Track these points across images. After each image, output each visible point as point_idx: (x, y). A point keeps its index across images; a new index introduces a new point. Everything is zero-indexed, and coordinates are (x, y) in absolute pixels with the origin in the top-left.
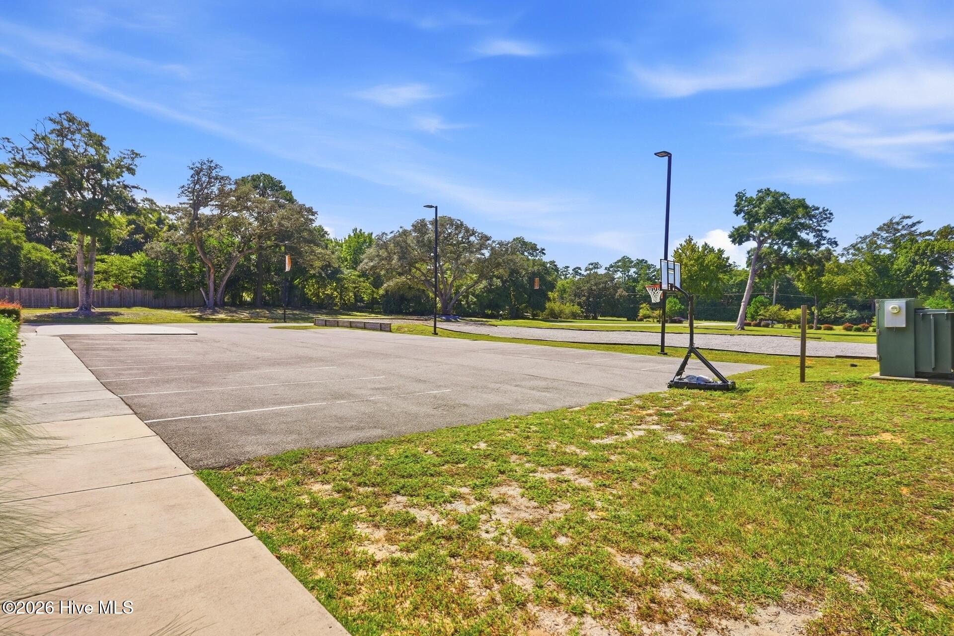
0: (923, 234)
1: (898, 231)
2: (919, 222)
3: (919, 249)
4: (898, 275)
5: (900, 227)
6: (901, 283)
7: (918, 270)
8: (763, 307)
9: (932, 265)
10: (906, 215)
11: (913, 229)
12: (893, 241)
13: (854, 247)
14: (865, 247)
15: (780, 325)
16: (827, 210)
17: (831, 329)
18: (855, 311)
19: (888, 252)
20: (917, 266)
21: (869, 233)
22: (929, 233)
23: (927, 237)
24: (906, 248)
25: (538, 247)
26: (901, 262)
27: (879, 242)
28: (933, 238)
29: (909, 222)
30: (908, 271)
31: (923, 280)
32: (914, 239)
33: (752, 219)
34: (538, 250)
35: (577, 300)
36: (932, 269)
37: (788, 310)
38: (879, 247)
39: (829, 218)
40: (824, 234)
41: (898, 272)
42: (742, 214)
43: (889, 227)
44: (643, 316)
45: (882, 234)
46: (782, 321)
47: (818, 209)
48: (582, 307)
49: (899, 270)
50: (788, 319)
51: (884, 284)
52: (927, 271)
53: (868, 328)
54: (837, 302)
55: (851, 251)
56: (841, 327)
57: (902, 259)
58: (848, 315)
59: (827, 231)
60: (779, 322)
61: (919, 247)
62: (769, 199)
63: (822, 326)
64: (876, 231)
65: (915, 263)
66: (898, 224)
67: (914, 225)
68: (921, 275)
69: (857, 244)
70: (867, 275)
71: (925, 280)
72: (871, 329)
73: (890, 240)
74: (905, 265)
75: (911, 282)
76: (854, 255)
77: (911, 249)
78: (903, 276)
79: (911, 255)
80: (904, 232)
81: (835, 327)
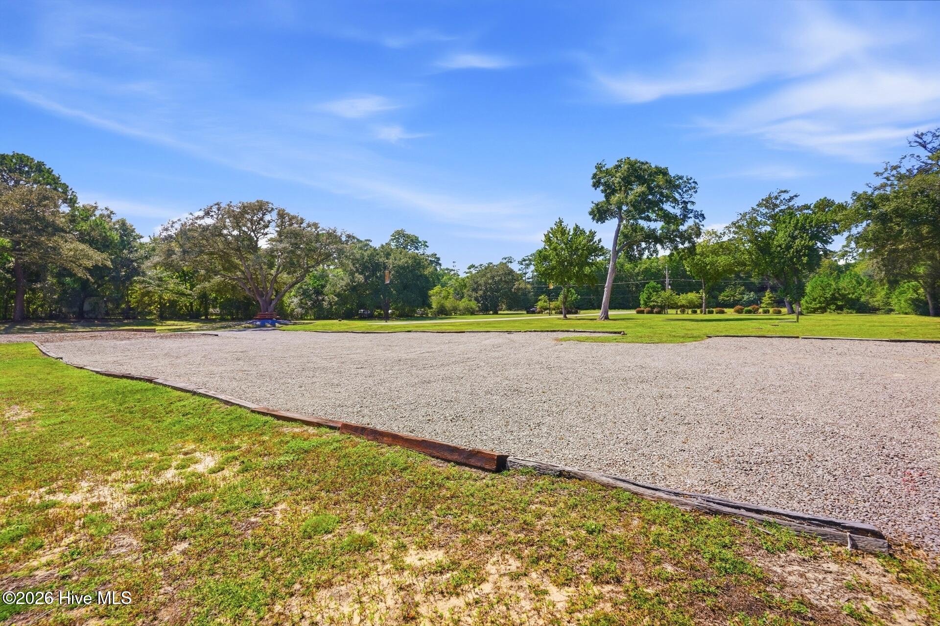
0: (801, 209)
1: (776, 206)
2: (796, 196)
3: (797, 223)
4: (779, 252)
5: (778, 202)
6: (782, 261)
7: (798, 245)
8: (655, 293)
9: (811, 239)
10: (783, 190)
11: (791, 204)
12: (772, 217)
13: (735, 224)
14: (745, 224)
15: (674, 311)
16: (691, 178)
17: (723, 312)
18: (752, 293)
19: (768, 229)
20: (797, 241)
21: (748, 209)
22: (807, 207)
23: (806, 211)
24: (784, 222)
25: (420, 240)
26: (781, 238)
27: (759, 219)
28: (811, 212)
29: (786, 196)
30: (789, 247)
31: (803, 255)
32: (792, 213)
33: (610, 191)
34: (420, 242)
35: (474, 295)
36: (811, 244)
37: (679, 295)
38: (758, 224)
39: (694, 188)
40: (689, 206)
41: (779, 249)
42: (601, 188)
43: (768, 202)
44: (541, 307)
45: (761, 210)
46: (674, 306)
47: (681, 178)
48: (479, 302)
49: (780, 246)
50: (679, 304)
51: (766, 262)
52: (807, 246)
53: (758, 309)
54: (735, 285)
55: (732, 230)
56: (732, 310)
57: (781, 234)
58: (746, 297)
59: (693, 203)
60: (672, 308)
61: (798, 220)
62: (625, 167)
63: (714, 310)
64: (755, 207)
65: (794, 238)
66: (776, 198)
67: (791, 198)
68: (801, 251)
69: (738, 222)
70: (750, 253)
71: (804, 255)
72: (761, 310)
73: (770, 216)
74: (785, 240)
75: (792, 258)
76: (735, 233)
77: (790, 223)
78: (784, 252)
79: (790, 229)
80: (783, 207)
81: (726, 310)
